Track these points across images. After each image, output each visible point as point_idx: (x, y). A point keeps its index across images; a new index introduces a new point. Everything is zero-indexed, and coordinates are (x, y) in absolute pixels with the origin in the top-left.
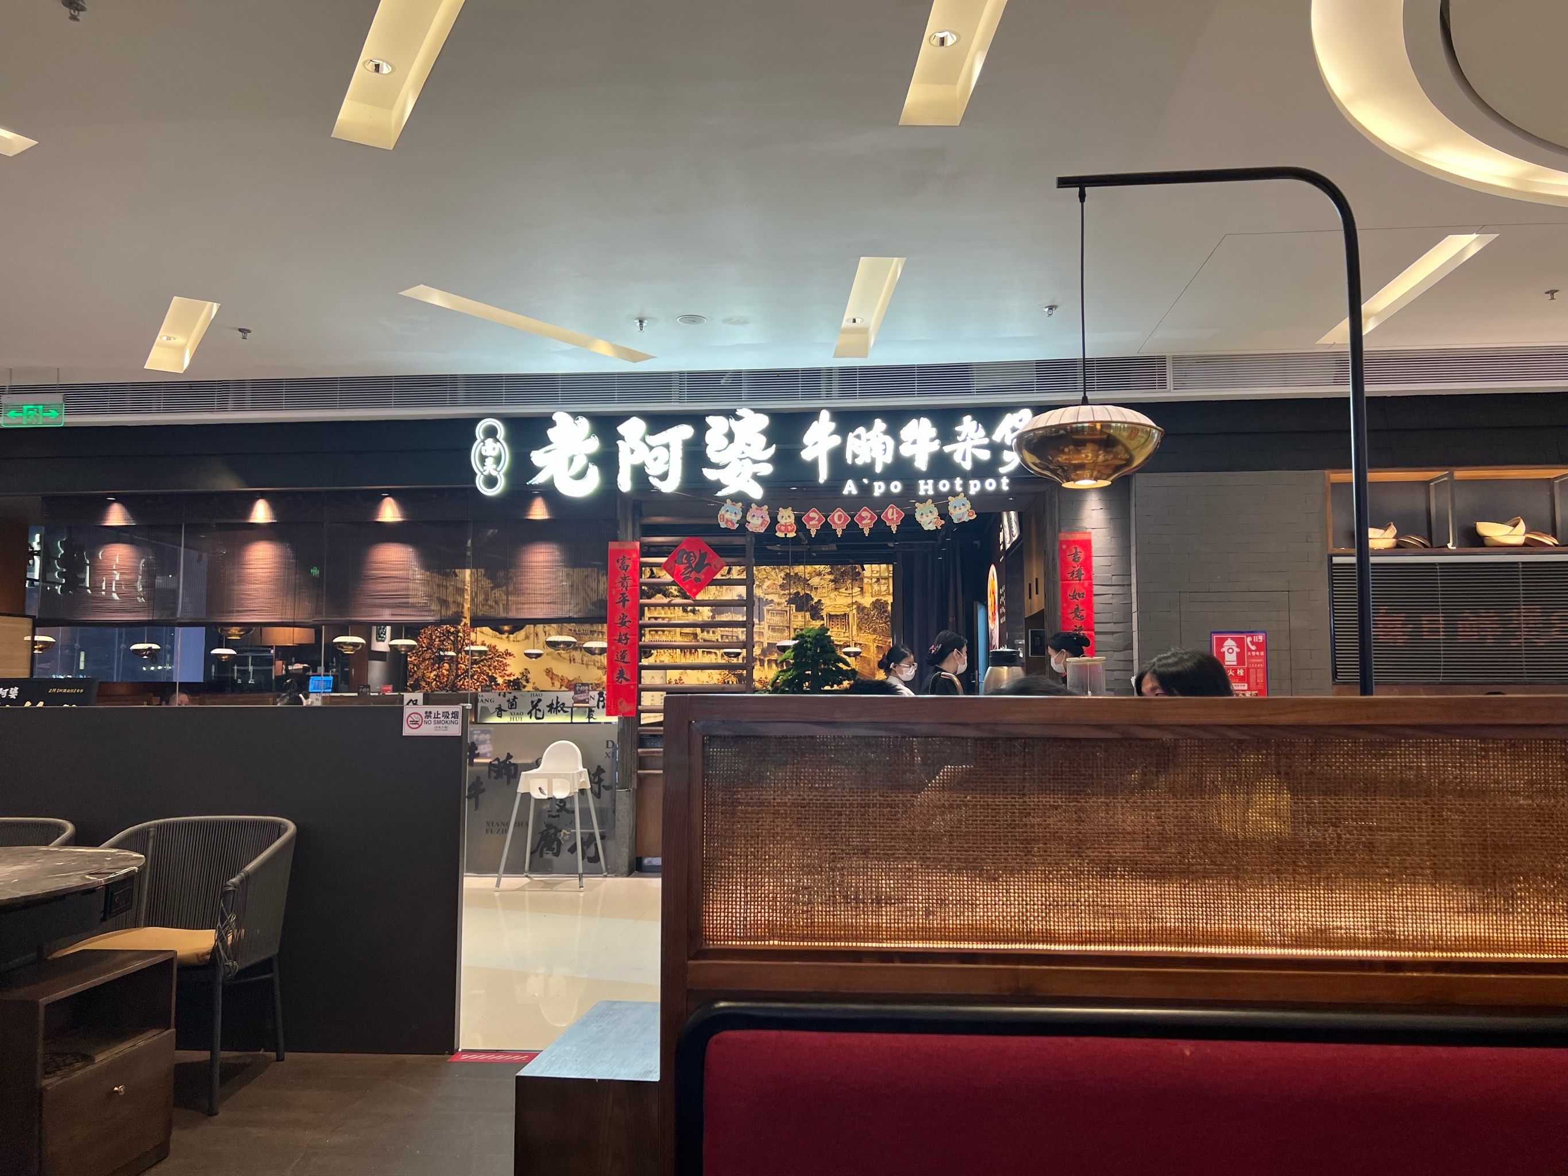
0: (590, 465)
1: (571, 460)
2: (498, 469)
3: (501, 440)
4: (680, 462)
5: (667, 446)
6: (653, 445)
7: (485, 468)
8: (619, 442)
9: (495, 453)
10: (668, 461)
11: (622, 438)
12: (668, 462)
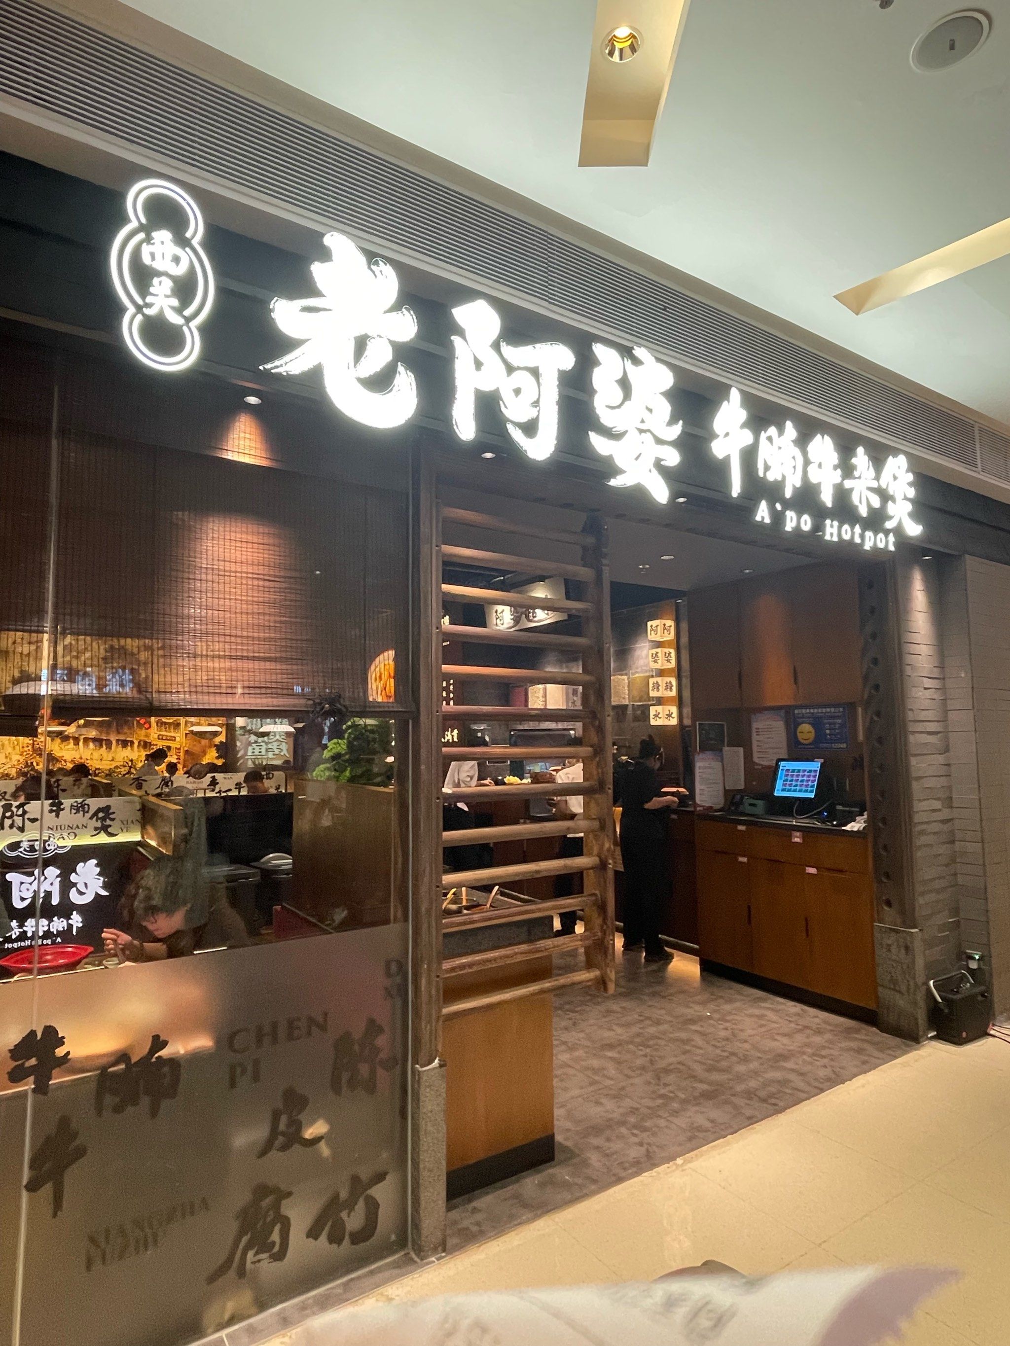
0: (401, 368)
1: (361, 345)
2: (188, 312)
3: (195, 242)
4: (555, 408)
5: (535, 372)
6: (515, 363)
7: (149, 299)
8: (456, 340)
9: (180, 270)
10: (538, 400)
11: (461, 333)
12: (536, 404)
